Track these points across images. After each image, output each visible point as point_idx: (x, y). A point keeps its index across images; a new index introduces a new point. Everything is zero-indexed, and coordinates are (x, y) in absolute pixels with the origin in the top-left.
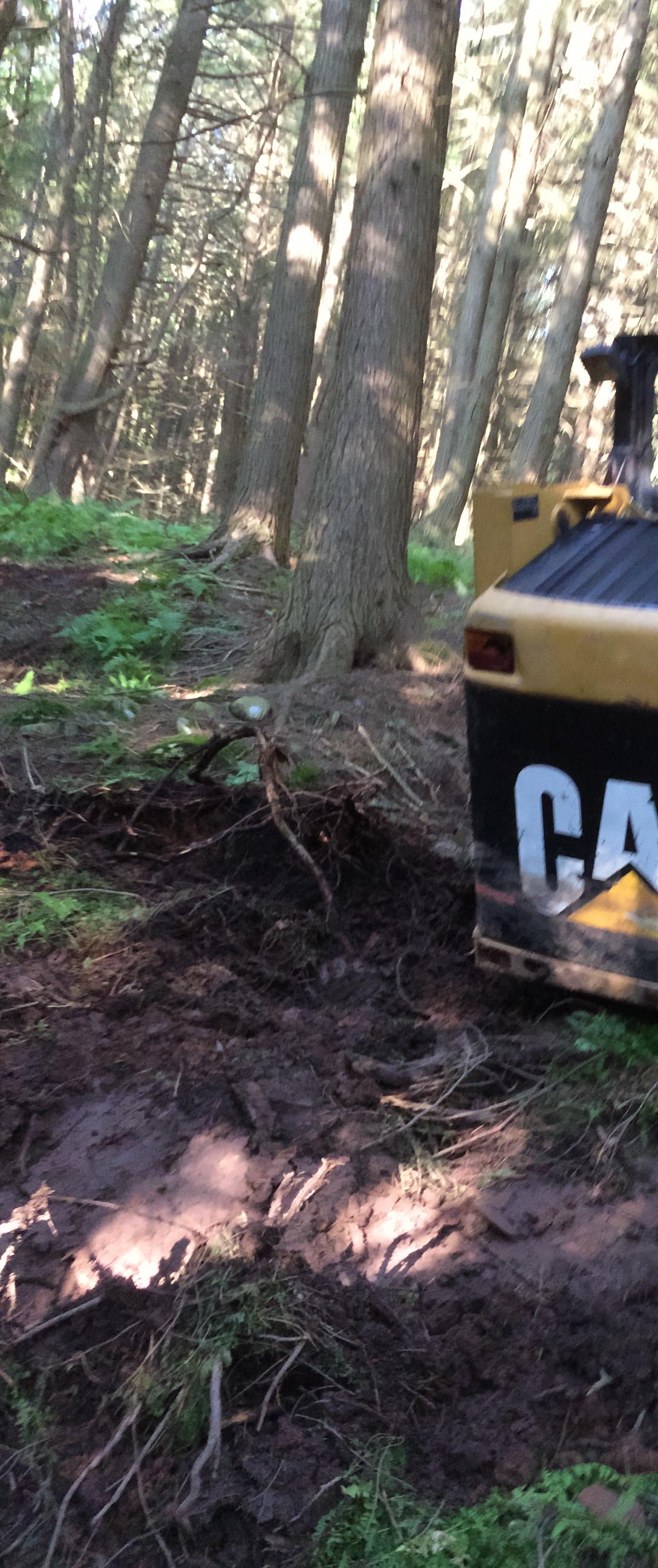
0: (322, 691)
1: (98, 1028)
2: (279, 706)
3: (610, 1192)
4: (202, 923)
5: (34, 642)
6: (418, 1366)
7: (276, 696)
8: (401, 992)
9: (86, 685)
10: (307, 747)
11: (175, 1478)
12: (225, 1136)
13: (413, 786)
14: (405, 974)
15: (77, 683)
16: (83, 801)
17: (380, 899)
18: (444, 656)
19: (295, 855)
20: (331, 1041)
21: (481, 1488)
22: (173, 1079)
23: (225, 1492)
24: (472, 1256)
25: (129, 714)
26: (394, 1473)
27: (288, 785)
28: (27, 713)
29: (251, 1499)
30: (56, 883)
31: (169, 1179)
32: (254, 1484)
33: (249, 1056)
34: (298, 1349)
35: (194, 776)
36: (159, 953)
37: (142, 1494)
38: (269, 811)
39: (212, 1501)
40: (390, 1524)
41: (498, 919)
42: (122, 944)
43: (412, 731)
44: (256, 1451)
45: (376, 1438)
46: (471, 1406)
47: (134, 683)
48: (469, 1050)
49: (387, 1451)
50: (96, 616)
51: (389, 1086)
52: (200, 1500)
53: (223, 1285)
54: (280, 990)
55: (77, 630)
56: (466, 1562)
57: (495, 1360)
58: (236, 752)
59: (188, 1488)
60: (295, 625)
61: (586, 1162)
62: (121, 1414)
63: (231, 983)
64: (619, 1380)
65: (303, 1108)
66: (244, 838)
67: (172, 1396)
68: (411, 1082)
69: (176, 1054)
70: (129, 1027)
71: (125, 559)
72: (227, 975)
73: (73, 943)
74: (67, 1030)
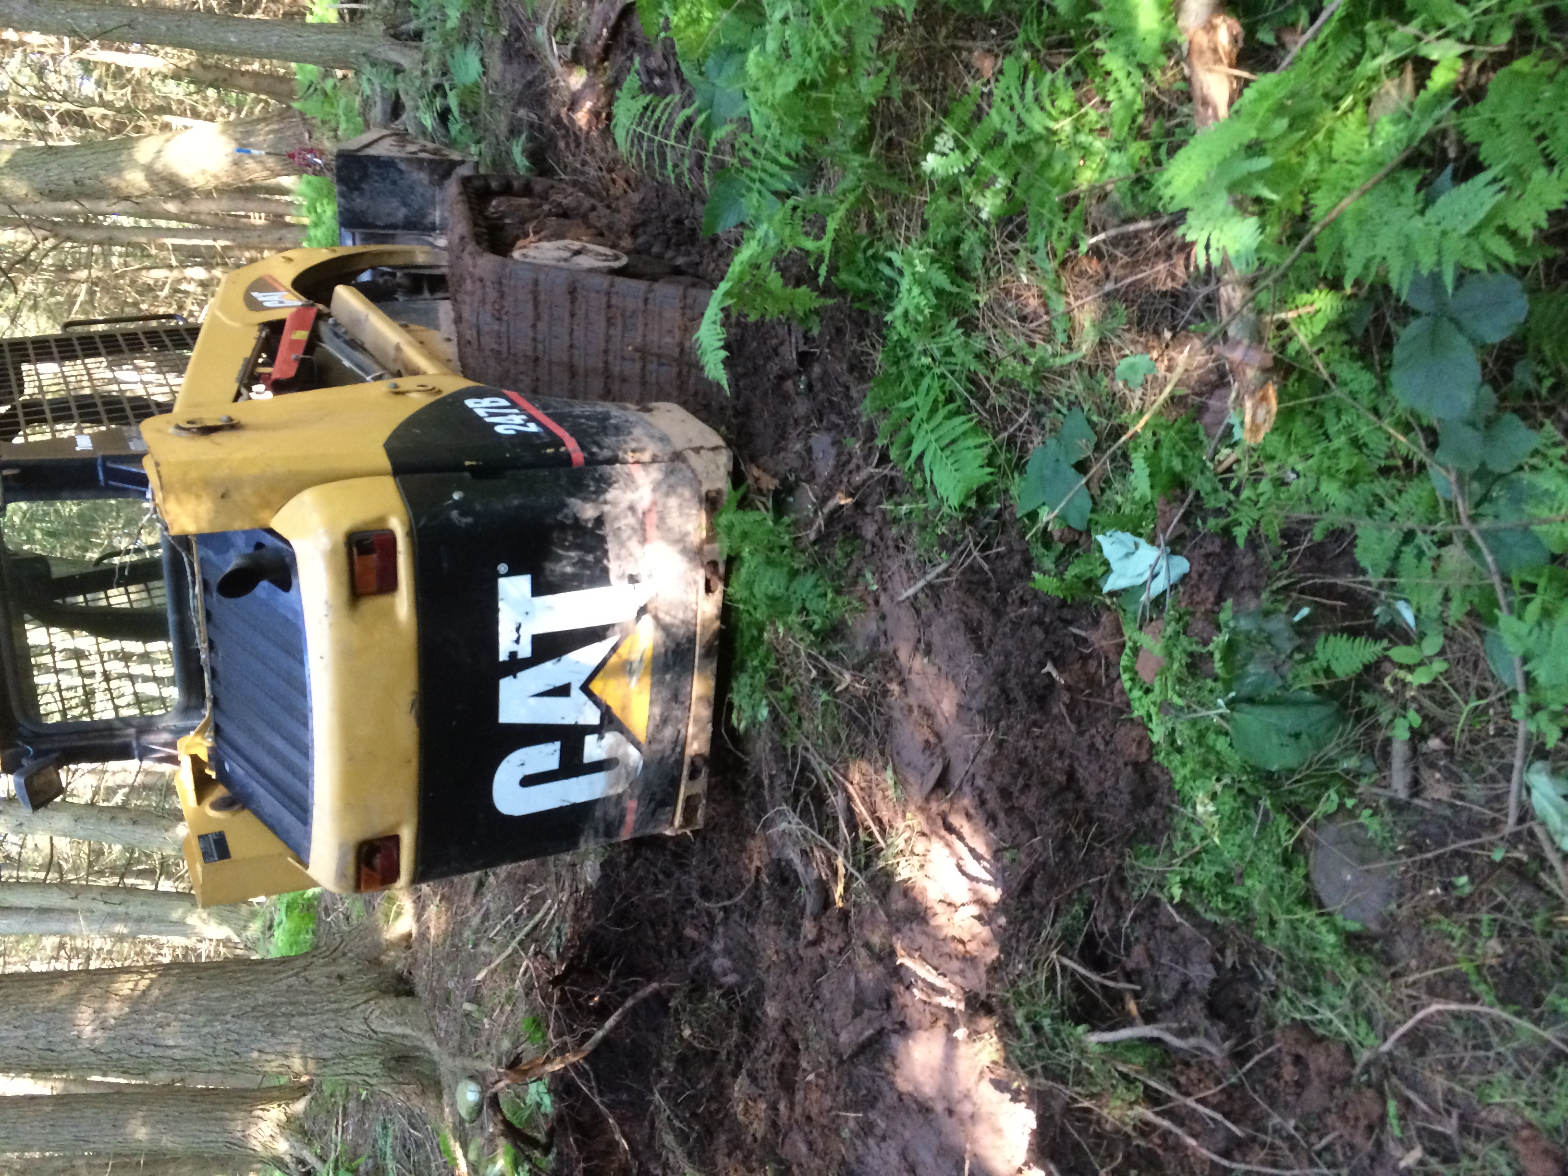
0: (443, 1025)
2: (464, 1069)
3: (892, 674)
4: (694, 1115)
6: (1064, 843)
7: (454, 1074)
8: (738, 899)
10: (504, 1032)
11: (1193, 1062)
12: (893, 1058)
13: (532, 913)
14: (719, 897)
17: (650, 933)
19: (617, 1026)
20: (792, 964)
21: (1156, 771)
22: (847, 1119)
23: (1195, 1012)
24: (966, 802)
26: (1157, 854)
27: (546, 1047)
29: (1198, 986)
31: (939, 1107)
32: (1185, 984)
33: (816, 1045)
34: (1066, 961)
35: (546, 1150)
36: (729, 1155)
37: (1211, 1091)
38: (574, 1065)
39: (1207, 1023)
40: (1199, 853)
41: (654, 813)
43: (475, 921)
44: (1158, 987)
45: (1128, 874)
46: (1091, 789)
48: (783, 826)
49: (1139, 864)
51: (827, 902)
52: (1207, 1035)
53: (1021, 1043)
54: (751, 1023)
56: (1218, 780)
57: (1048, 771)
58: (516, 1109)
59: (1199, 1049)
60: (374, 1066)
61: (869, 699)
62: (1147, 1124)
63: (749, 1075)
64: (1048, 654)
65: (857, 982)
66: (605, 1085)
67: (1124, 1076)
68: (820, 879)
69: (824, 1121)
70: (803, 1174)
72: (743, 1079)
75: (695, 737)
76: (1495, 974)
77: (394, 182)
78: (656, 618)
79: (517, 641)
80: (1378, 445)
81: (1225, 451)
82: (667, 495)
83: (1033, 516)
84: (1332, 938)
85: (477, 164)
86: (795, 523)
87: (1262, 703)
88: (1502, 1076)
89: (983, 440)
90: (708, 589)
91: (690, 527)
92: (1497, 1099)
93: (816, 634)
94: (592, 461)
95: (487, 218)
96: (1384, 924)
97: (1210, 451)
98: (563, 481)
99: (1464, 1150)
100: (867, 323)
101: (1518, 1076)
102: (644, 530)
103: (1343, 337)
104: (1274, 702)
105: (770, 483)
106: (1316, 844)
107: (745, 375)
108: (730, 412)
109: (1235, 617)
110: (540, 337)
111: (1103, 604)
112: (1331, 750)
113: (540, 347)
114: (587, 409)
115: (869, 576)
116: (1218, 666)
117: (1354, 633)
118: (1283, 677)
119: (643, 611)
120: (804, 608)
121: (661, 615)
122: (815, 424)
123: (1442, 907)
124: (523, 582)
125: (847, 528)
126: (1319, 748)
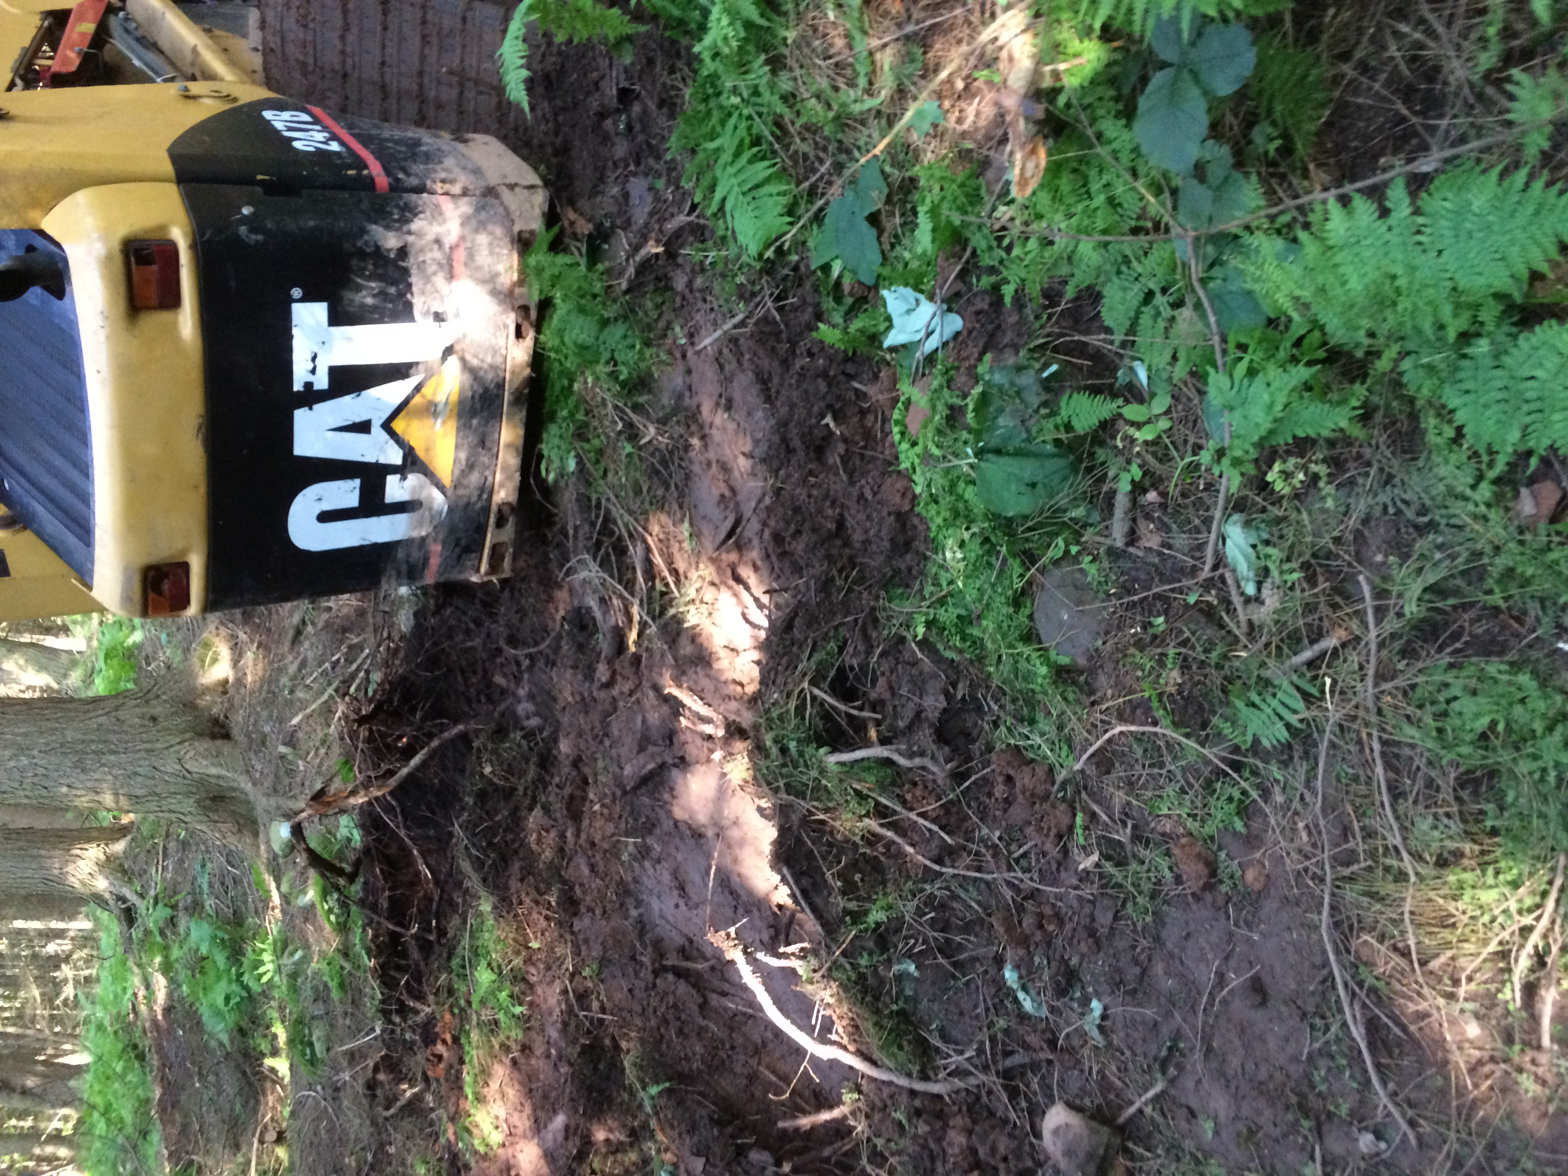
0: (259, 767)
1: (587, 921)
2: (278, 808)
3: (694, 428)
4: (490, 844)
5: (237, 1066)
6: (826, 585)
7: (268, 812)
8: (543, 646)
9: (275, 1005)
10: (319, 773)
11: (919, 781)
12: (672, 789)
13: (349, 661)
14: (525, 644)
15: (275, 1015)
16: (387, 982)
17: (460, 679)
18: (207, 646)
19: (423, 765)
20: (585, 705)
21: (916, 521)
22: (626, 844)
23: (925, 737)
24: (755, 554)
25: (298, 955)
26: (908, 597)
27: (349, 784)
28: (303, 1054)
29: (930, 715)
30: (464, 989)
31: (710, 833)
32: (918, 716)
33: (602, 778)
34: (816, 692)
35: (353, 879)
36: (522, 880)
37: (931, 807)
38: (377, 799)
39: (934, 747)
40: (945, 597)
41: (459, 558)
42: (516, 916)
43: (293, 669)
44: (896, 716)
45: (881, 616)
46: (857, 537)
47: (267, 957)
48: (583, 574)
49: (893, 606)
50: (205, 1012)
51: (621, 645)
52: (933, 758)
53: (768, 763)
54: (547, 761)
55: (222, 1026)
56: (967, 529)
57: (820, 519)
58: (326, 842)
59: (923, 768)
60: (188, 805)
61: (671, 453)
62: (874, 835)
63: (543, 808)
64: (829, 407)
65: (644, 721)
66: (410, 817)
67: (858, 793)
68: (616, 627)
69: (606, 846)
70: (584, 893)
71: (142, 993)
72: (537, 812)
73: (517, 962)
74: (589, 949)
75: (502, 485)
76: (1173, 701)
78: (463, 360)
79: (313, 371)
80: (1131, 206)
81: (1002, 209)
82: (477, 231)
83: (826, 268)
84: (1044, 670)
86: (608, 272)
87: (1008, 454)
88: (1170, 790)
89: (784, 188)
90: (519, 334)
91: (501, 268)
92: (1165, 811)
93: (623, 384)
94: (397, 188)
96: (1090, 658)
97: (988, 207)
98: (365, 205)
99: (1135, 856)
100: (678, 55)
101: (1183, 791)
102: (451, 267)
103: (1112, 93)
104: (1018, 453)
105: (584, 228)
106: (1042, 587)
107: (564, 110)
108: (549, 150)
109: (991, 371)
110: (348, 49)
111: (883, 359)
112: (1062, 499)
113: (349, 61)
114: (397, 134)
115: (678, 329)
116: (970, 415)
117: (1095, 391)
118: (1028, 431)
119: (449, 351)
120: (612, 358)
121: (468, 357)
122: (632, 167)
123: (1140, 645)
124: (319, 311)
125: (658, 279)
126: (1051, 497)
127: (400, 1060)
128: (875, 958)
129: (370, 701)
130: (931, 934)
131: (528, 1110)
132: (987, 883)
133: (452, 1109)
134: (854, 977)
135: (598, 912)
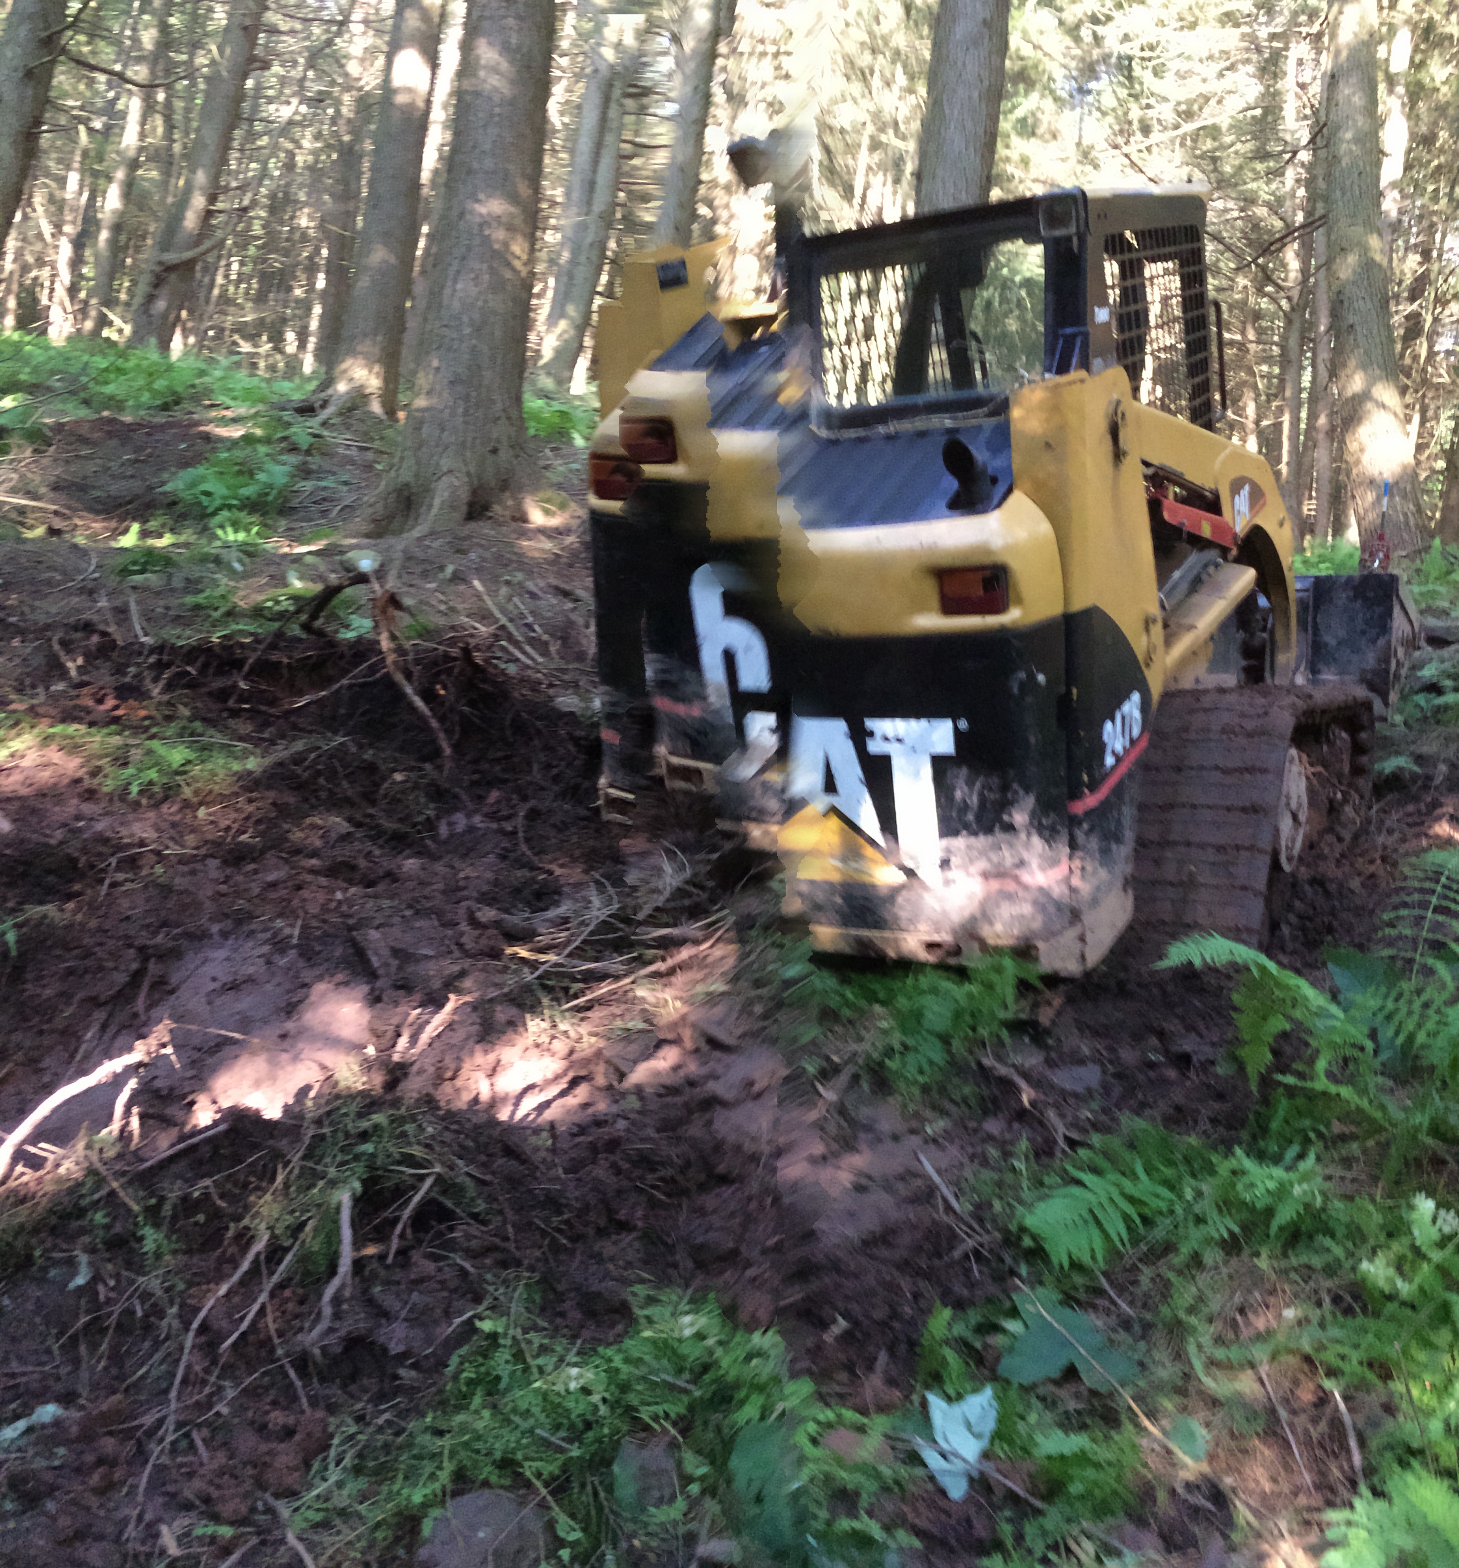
0: (436, 544)
1: (215, 874)
2: (391, 560)
4: (318, 774)
5: (138, 497)
6: (553, 1203)
7: (387, 550)
8: (524, 847)
9: (193, 539)
10: (421, 602)
11: (304, 1309)
12: (346, 984)
13: (532, 641)
14: (528, 829)
15: (183, 538)
16: (193, 653)
17: (500, 754)
18: (562, 506)
19: (413, 709)
20: (453, 891)
21: (619, 1328)
22: (292, 926)
23: (357, 1322)
25: (238, 567)
26: (529, 1310)
27: (403, 635)
28: (135, 563)
29: (383, 1330)
30: (169, 733)
31: (290, 1026)
32: (384, 1314)
33: (370, 904)
34: (429, 1182)
35: (305, 628)
36: (274, 804)
37: (271, 1324)
38: (384, 661)
39: (343, 1333)
40: (524, 1362)
41: (686, 735)
42: (236, 794)
43: (530, 585)
44: (387, 1283)
45: (510, 1273)
46: (608, 1247)
47: (241, 536)
48: (596, 901)
49: (520, 1289)
50: (200, 470)
51: (514, 937)
52: (331, 1330)
53: (352, 1115)
54: (399, 842)
55: (181, 486)
56: (604, 1400)
58: (348, 604)
59: (319, 1316)
60: (406, 475)
62: (248, 1244)
63: (349, 834)
65: (426, 957)
66: (360, 691)
67: (301, 1226)
68: (535, 934)
69: (296, 902)
70: (246, 874)
71: (229, 414)
72: (344, 827)
73: (187, 792)
74: (183, 875)
77: (1363, 633)
78: (902, 888)
79: (885, 739)
82: (1035, 903)
83: (1012, 1315)
84: (417, 1498)
85: (1384, 719)
86: (1000, 1044)
89: (1100, 1257)
90: (931, 946)
91: (999, 927)
93: (880, 1064)
94: (1073, 822)
95: (1328, 726)
98: (1054, 791)
100: (1229, 1128)
102: (997, 875)
105: (1045, 1016)
106: (522, 1504)
108: (1123, 977)
109: (900, 1549)
111: (913, 1392)
113: (1194, 774)
114: (1127, 821)
115: (942, 1124)
119: (911, 873)
121: (906, 893)
122: (1111, 1070)
124: (948, 746)
125: (996, 1100)
127: (108, 659)
128: (101, 1233)
129: (487, 661)
130: (117, 1309)
131: (24, 791)
132: (166, 1391)
133: (41, 710)
134: (84, 1202)
135: (223, 888)
